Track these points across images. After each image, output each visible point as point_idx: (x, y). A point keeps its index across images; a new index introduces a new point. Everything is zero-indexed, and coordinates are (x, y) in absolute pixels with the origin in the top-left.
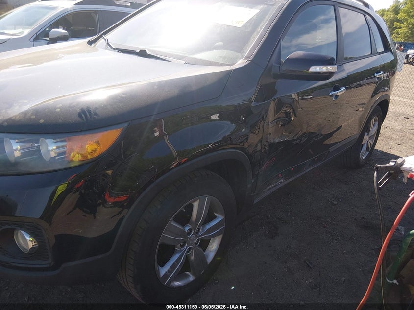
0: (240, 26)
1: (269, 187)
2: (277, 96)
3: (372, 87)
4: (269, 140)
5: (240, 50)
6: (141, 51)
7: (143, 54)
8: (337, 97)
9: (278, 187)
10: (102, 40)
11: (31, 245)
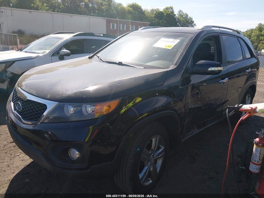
0: (170, 48)
1: (189, 134)
2: (191, 83)
3: (245, 77)
4: (189, 106)
5: (171, 61)
6: (119, 62)
7: (120, 64)
8: (224, 83)
9: (194, 133)
10: (95, 56)
11: (78, 156)
